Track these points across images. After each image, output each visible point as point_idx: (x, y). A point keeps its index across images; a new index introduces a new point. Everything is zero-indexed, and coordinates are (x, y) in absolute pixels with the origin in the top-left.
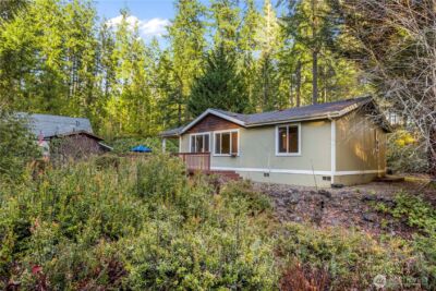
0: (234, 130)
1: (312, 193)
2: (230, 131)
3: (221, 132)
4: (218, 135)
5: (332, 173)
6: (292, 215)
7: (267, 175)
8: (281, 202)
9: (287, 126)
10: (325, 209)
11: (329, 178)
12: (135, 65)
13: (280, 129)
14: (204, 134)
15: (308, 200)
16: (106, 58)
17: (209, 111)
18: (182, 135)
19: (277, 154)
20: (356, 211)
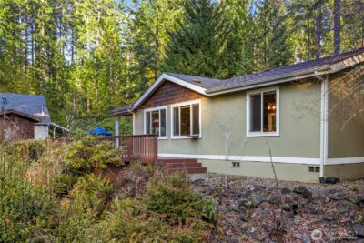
0: (195, 102)
1: (285, 191)
2: (191, 103)
3: (179, 105)
4: (176, 110)
5: (321, 160)
6: (244, 225)
7: (236, 164)
8: (234, 205)
9: (262, 93)
10: (297, 216)
11: (318, 169)
12: (102, 21)
13: (252, 97)
14: (159, 108)
15: (275, 203)
16: (68, 16)
17: (165, 76)
18: (135, 110)
19: (248, 134)
20: (344, 219)
